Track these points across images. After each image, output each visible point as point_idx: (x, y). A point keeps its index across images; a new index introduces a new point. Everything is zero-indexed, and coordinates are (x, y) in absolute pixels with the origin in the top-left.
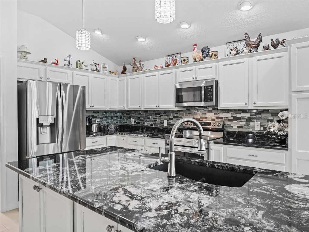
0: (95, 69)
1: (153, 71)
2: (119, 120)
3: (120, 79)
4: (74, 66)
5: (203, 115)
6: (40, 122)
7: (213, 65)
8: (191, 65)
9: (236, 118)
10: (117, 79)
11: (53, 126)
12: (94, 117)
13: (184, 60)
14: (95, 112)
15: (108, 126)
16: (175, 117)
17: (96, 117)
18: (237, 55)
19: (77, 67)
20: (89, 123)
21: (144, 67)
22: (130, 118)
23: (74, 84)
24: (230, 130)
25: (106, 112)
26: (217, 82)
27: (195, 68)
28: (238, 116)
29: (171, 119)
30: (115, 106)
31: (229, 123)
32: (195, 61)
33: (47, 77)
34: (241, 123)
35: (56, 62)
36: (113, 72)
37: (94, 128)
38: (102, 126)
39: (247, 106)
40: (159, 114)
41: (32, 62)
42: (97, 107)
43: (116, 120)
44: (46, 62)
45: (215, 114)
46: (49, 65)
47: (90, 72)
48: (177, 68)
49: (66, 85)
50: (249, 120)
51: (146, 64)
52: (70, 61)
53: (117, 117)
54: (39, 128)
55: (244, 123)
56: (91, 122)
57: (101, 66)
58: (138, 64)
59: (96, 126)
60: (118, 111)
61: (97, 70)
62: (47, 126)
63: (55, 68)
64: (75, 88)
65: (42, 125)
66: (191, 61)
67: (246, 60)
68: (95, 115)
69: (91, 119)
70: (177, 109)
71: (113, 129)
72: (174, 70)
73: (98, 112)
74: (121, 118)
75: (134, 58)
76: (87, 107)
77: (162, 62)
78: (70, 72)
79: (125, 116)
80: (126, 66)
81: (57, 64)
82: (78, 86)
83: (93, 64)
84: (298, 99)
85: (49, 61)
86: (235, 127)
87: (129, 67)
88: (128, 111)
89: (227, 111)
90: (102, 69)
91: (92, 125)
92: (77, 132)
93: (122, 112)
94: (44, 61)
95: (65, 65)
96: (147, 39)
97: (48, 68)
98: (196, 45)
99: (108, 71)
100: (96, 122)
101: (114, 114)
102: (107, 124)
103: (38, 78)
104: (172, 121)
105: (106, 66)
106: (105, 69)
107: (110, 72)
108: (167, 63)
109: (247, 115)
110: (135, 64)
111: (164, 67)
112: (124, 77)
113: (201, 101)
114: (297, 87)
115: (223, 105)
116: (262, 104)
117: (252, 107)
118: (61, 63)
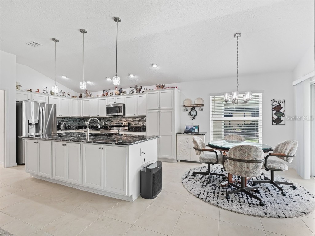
0: (63, 95)
1: (96, 98)
2: (78, 123)
3: (78, 100)
4: (49, 93)
5: (121, 120)
6: (30, 122)
7: (123, 97)
8: (114, 96)
10: (76, 100)
11: (37, 125)
12: (61, 121)
13: (111, 94)
14: (62, 118)
15: (71, 126)
16: (108, 121)
17: (63, 121)
18: (133, 94)
19: (51, 94)
20: (59, 124)
21: (92, 95)
22: (84, 122)
23: (49, 103)
24: (132, 126)
25: (69, 118)
26: (124, 105)
27: (115, 98)
28: (135, 120)
29: (106, 122)
30: (75, 116)
31: (131, 123)
32: (116, 95)
33: (33, 99)
34: (136, 123)
35: (38, 91)
36: (74, 97)
37: (62, 127)
38: (67, 126)
39: (135, 115)
40: (100, 119)
41: (23, 91)
42: (64, 115)
43: (76, 123)
44: (31, 91)
45: (126, 119)
46: (34, 93)
47: (59, 97)
48: (108, 97)
49: (44, 104)
50: (139, 121)
51: (93, 94)
52: (47, 90)
53: (77, 121)
54: (29, 125)
55: (137, 123)
56: (60, 123)
57: (66, 93)
58: (88, 93)
59: (63, 126)
60: (77, 118)
61: (64, 96)
62: (34, 124)
63: (37, 94)
64: (49, 106)
65: (31, 124)
66: (114, 94)
67: (135, 96)
68: (62, 120)
69: (60, 122)
70: (107, 116)
71: (74, 128)
72: (106, 98)
73: (64, 118)
74: (79, 122)
75: (86, 90)
76: (58, 115)
77: (101, 93)
78: (47, 97)
79: (82, 121)
80: (82, 94)
81: (38, 92)
82: (52, 105)
83: (61, 92)
84: (149, 112)
85: (33, 90)
86: (134, 124)
87: (83, 94)
88: (83, 118)
89: (131, 117)
90: (66, 95)
91: (60, 125)
92: (51, 130)
93: (80, 118)
94: (31, 90)
95: (43, 93)
96: (92, 83)
97: (33, 94)
98: (117, 87)
99: (71, 96)
100: (63, 124)
101: (75, 119)
102: (70, 125)
103: (27, 100)
104: (107, 123)
105: (70, 93)
106: (69, 95)
107: (72, 96)
108: (103, 94)
109: (138, 119)
110: (87, 93)
111: (102, 96)
112: (81, 100)
113: (117, 113)
114: (148, 108)
115: (127, 114)
116: (141, 114)
117: (137, 116)
118: (41, 91)
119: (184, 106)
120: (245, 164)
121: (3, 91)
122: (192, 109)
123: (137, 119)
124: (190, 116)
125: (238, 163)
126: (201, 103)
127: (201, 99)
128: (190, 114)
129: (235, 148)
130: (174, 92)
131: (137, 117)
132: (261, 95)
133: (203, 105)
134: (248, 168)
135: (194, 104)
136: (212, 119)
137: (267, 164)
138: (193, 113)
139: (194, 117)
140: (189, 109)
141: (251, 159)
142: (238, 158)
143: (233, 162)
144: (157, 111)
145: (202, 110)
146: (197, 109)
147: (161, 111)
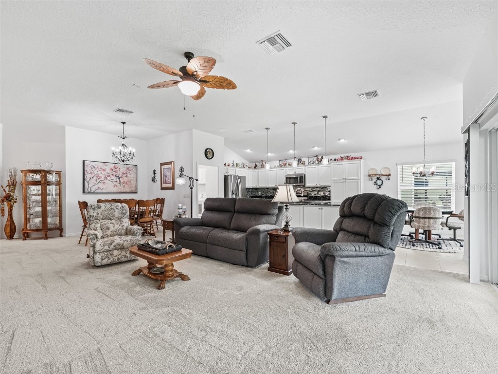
1: (273, 168)
3: (253, 171)
7: (303, 167)
9: (313, 191)
13: (290, 164)
18: (313, 164)
19: (236, 166)
22: (258, 192)
24: (311, 196)
26: (305, 175)
27: (295, 168)
28: (314, 190)
31: (310, 193)
34: (315, 193)
36: (250, 168)
39: (317, 185)
48: (286, 167)
50: (319, 191)
55: (317, 193)
57: (245, 165)
58: (264, 163)
65: (233, 194)
67: (316, 166)
72: (284, 169)
75: (262, 160)
77: (277, 163)
78: (235, 169)
79: (254, 191)
80: (257, 164)
83: (242, 164)
84: (333, 183)
86: (313, 194)
87: (259, 165)
89: (309, 187)
93: (253, 189)
97: (228, 168)
98: (295, 158)
105: (247, 165)
108: (281, 164)
109: (318, 189)
111: (280, 166)
112: (256, 170)
113: (298, 183)
114: (333, 178)
115: (307, 185)
116: (323, 184)
117: (319, 186)
118: (231, 165)
119: (369, 176)
120: (427, 220)
121: (217, 168)
122: (378, 179)
123: (316, 189)
124: (376, 186)
125: (421, 220)
126: (388, 173)
127: (388, 168)
128: (375, 183)
129: (419, 210)
130: (360, 163)
131: (317, 187)
132: (454, 163)
133: (390, 175)
134: (429, 223)
135: (380, 173)
136: (399, 188)
137: (448, 224)
138: (379, 182)
139: (380, 187)
140: (375, 179)
141: (431, 216)
142: (421, 216)
143: (418, 219)
144: (343, 181)
145: (389, 179)
146: (383, 178)
147: (347, 181)
